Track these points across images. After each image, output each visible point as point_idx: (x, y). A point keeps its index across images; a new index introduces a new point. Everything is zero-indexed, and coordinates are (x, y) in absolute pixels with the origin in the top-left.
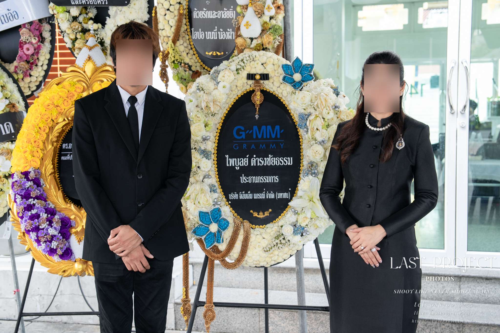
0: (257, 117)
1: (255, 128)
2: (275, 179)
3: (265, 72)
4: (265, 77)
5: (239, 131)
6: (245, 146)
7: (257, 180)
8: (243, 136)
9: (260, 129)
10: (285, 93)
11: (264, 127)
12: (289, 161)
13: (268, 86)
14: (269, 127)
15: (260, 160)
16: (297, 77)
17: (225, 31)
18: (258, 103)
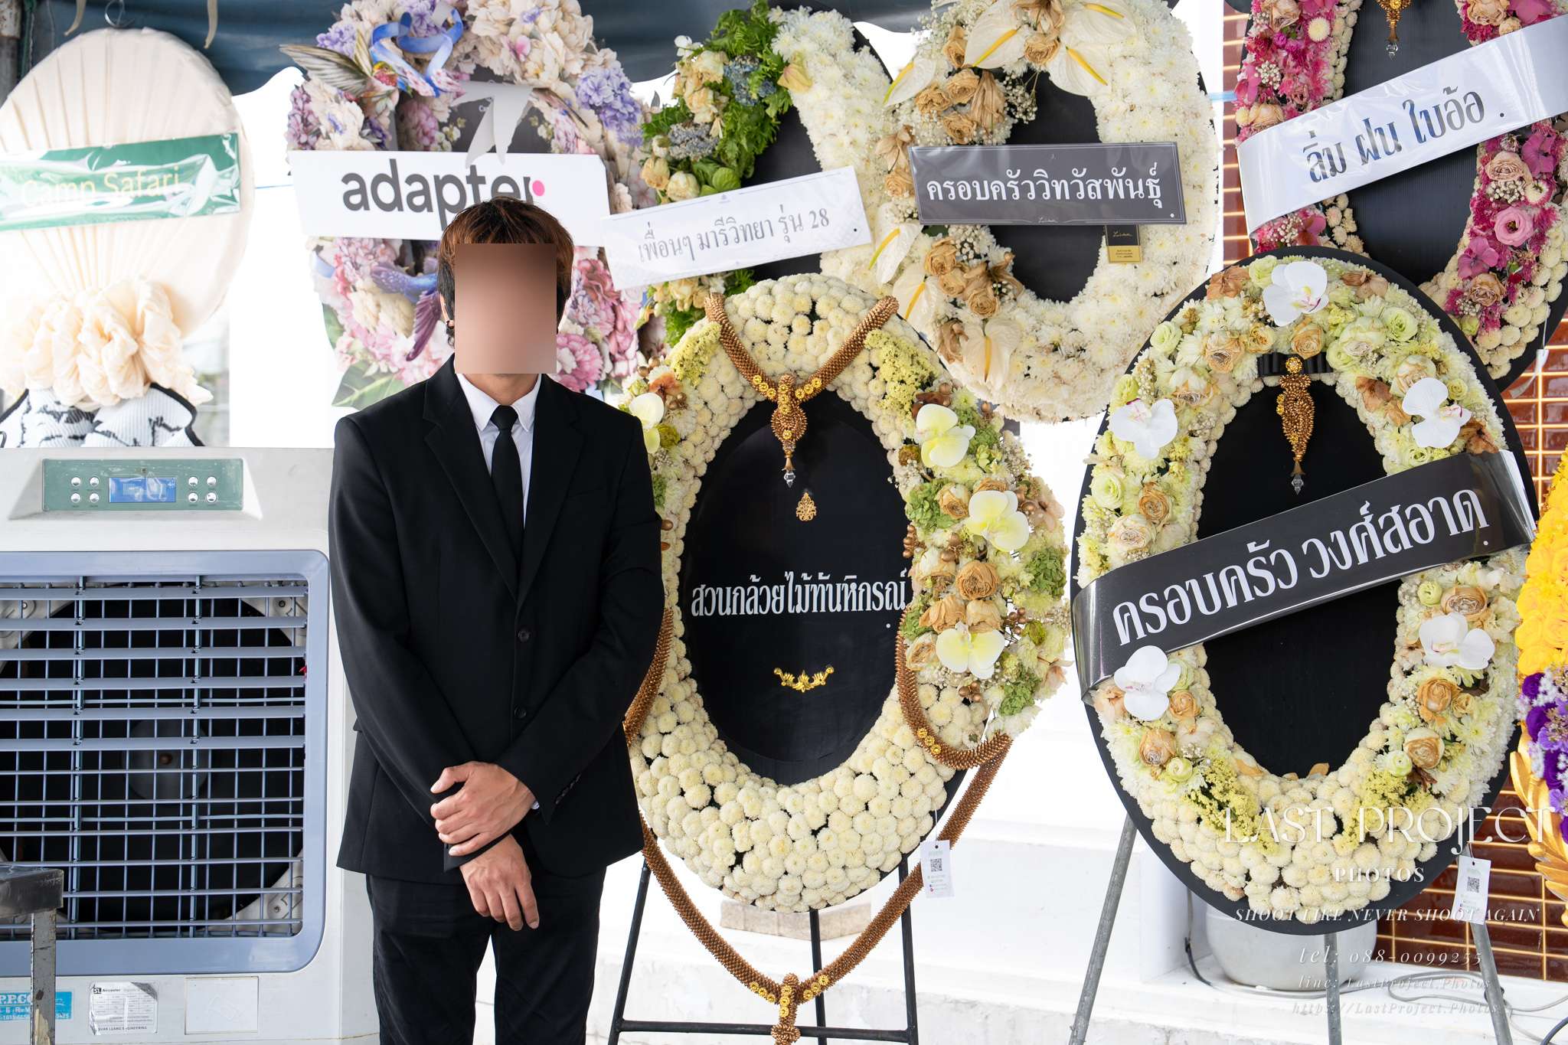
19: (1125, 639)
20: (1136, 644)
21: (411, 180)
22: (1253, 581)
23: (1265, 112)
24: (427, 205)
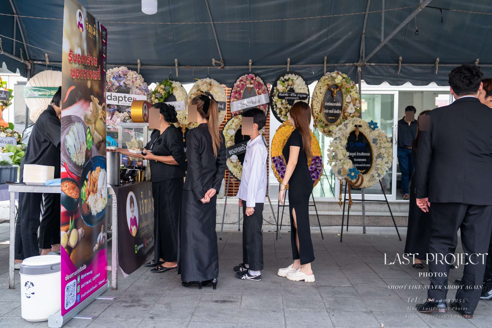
0: (357, 139)
1: (357, 143)
2: (365, 160)
3: (361, 125)
4: (360, 126)
5: (351, 144)
6: (354, 149)
7: (360, 160)
8: (353, 146)
9: (358, 144)
10: (366, 132)
11: (359, 143)
12: (369, 154)
13: (361, 129)
14: (361, 143)
15: (359, 154)
16: (372, 126)
17: (337, 110)
18: (358, 135)
19: (230, 154)
20: (232, 155)
21: (114, 96)
22: (243, 148)
23: (236, 99)
24: (116, 100)
